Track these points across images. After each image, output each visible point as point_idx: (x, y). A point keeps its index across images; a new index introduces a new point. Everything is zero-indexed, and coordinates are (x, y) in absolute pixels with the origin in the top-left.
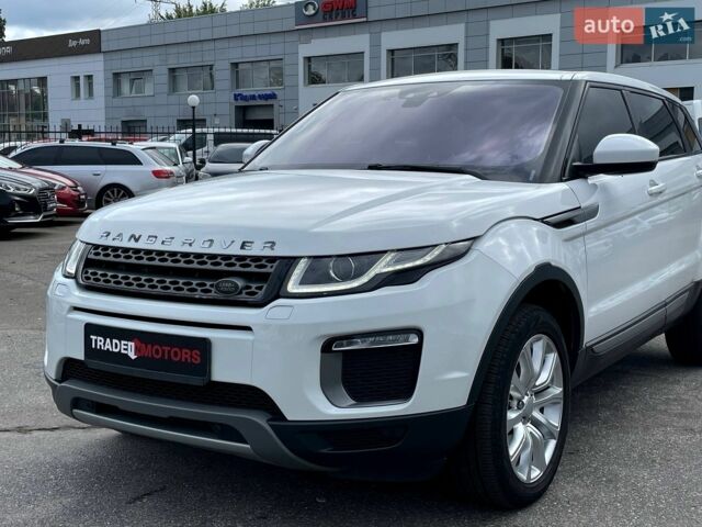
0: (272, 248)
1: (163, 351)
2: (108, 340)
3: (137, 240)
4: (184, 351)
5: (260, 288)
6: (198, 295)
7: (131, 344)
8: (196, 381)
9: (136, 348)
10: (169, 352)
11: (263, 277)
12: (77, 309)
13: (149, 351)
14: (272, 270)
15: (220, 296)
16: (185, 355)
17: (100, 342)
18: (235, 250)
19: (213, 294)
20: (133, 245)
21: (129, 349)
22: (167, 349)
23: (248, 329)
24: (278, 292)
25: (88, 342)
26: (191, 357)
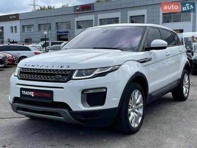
0: (69, 68)
1: (41, 94)
2: (26, 92)
3: (33, 66)
4: (46, 94)
5: (66, 78)
6: (50, 80)
7: (33, 93)
8: (49, 101)
9: (34, 93)
10: (42, 94)
11: (66, 75)
12: (18, 84)
13: (37, 94)
14: (69, 73)
15: (56, 80)
16: (46, 95)
17: (24, 92)
18: (59, 68)
19: (54, 79)
20: (32, 67)
21: (32, 94)
22: (42, 93)
23: (63, 88)
24: (70, 78)
25: (21, 92)
26: (48, 95)
